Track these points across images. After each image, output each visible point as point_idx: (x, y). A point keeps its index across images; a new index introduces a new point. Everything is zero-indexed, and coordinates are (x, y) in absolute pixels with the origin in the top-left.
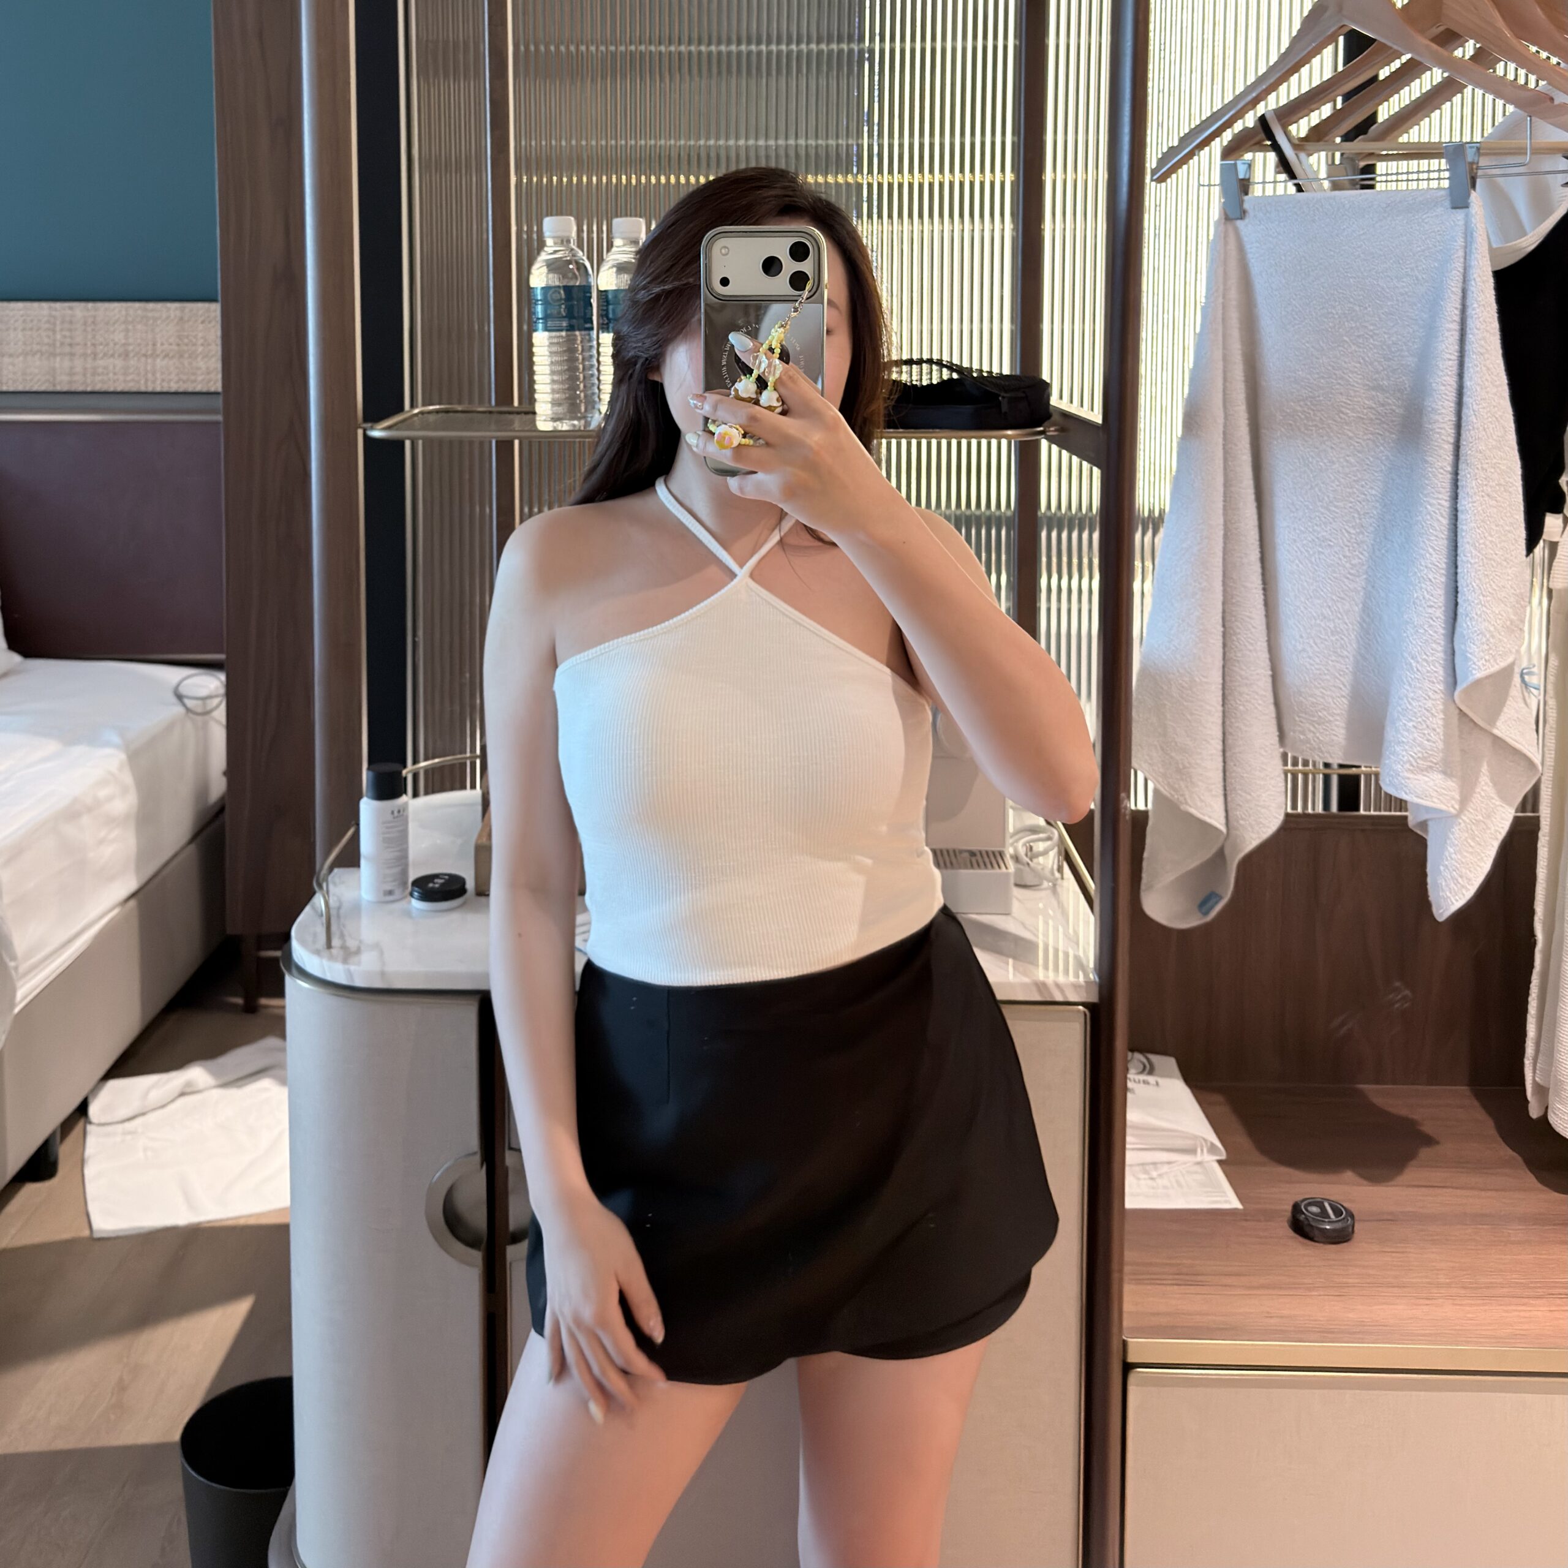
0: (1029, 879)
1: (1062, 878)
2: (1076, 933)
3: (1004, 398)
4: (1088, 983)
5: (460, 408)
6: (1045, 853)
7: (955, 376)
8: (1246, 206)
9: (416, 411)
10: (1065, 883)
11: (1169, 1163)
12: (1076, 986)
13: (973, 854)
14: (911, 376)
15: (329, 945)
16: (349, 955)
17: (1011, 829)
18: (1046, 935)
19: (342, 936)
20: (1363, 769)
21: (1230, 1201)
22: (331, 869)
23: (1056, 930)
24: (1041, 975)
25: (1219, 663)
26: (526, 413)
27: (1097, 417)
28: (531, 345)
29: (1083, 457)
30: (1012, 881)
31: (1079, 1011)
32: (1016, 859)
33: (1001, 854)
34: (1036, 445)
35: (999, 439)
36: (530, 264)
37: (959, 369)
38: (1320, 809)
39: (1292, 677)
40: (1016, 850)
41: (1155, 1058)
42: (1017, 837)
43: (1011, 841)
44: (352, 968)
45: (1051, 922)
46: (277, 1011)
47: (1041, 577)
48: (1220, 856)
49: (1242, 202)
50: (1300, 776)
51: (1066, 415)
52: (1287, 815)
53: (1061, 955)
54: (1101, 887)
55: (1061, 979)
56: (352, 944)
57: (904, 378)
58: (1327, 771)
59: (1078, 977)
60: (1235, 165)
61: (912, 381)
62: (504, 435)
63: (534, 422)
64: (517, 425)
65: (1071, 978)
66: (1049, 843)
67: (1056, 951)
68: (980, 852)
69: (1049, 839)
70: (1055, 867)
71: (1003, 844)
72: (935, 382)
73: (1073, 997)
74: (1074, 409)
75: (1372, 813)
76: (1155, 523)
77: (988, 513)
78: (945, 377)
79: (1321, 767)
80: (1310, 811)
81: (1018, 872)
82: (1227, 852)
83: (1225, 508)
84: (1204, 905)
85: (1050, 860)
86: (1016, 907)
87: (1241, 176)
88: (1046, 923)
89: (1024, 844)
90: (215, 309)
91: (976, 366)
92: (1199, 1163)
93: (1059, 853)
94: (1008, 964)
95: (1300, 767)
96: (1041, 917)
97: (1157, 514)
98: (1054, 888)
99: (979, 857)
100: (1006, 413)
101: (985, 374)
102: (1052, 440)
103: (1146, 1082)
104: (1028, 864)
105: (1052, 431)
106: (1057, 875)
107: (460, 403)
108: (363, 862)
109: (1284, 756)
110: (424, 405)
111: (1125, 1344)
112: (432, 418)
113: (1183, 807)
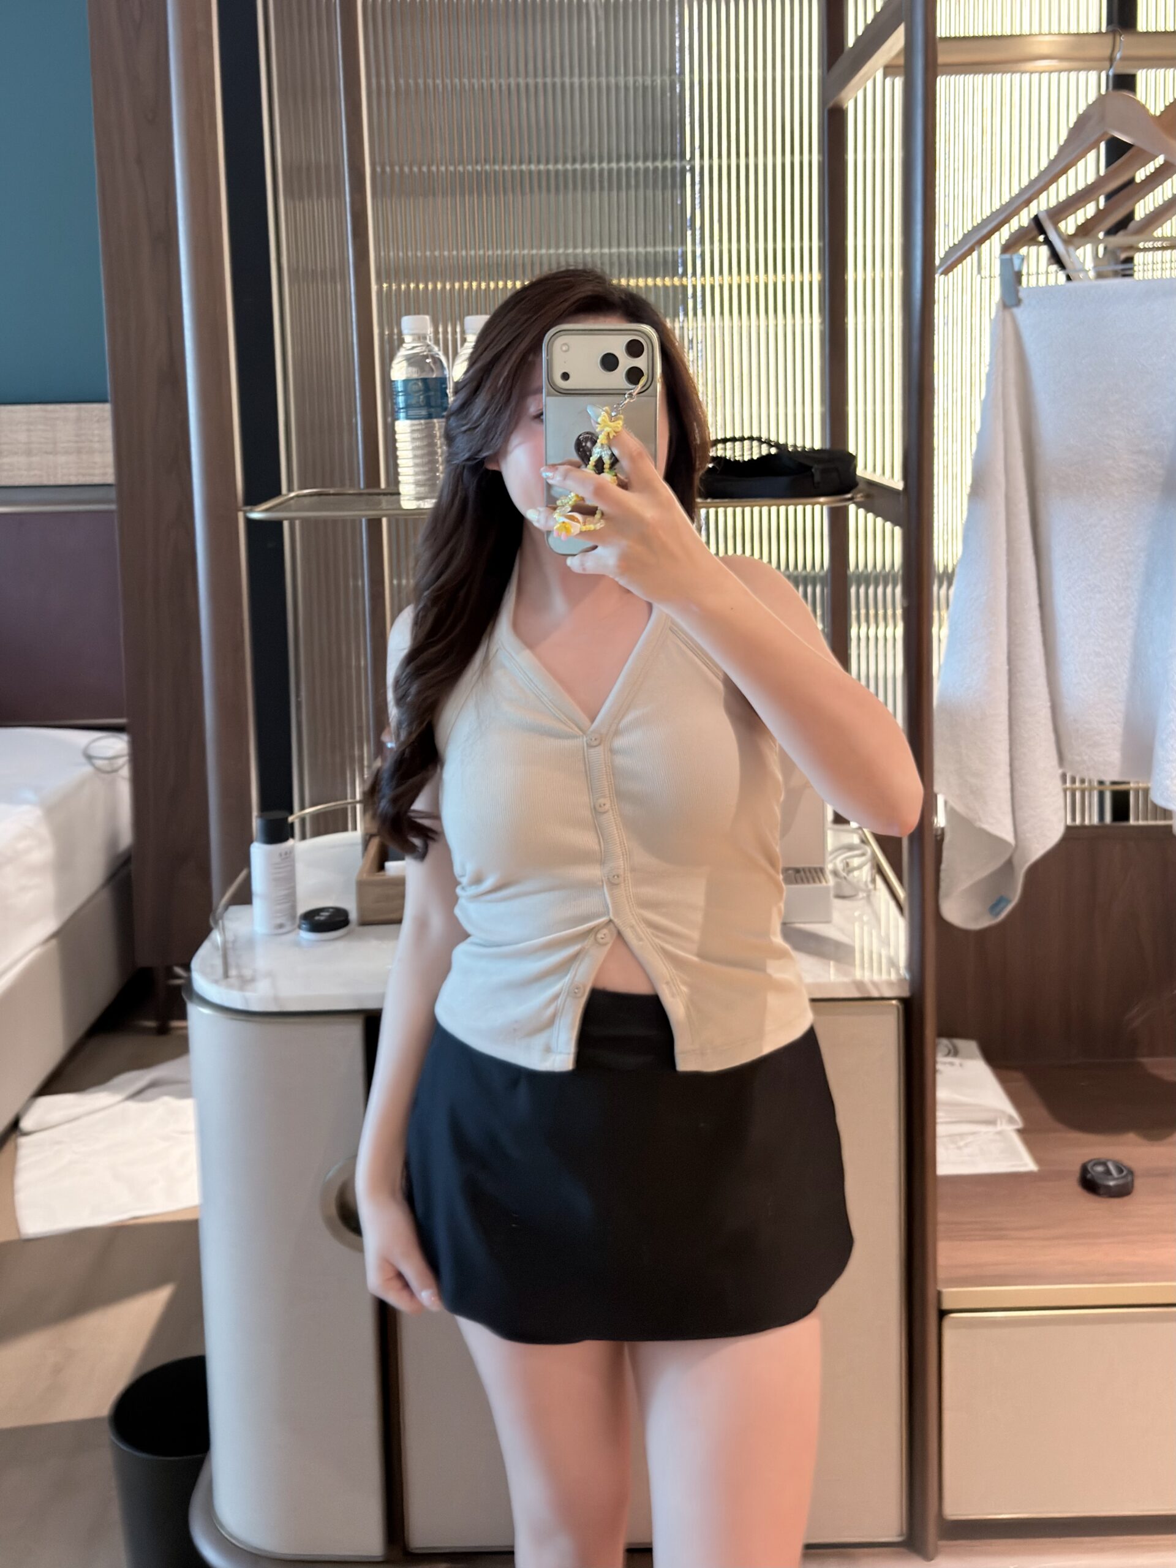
0: (847, 891)
1: (875, 888)
2: (888, 936)
3: (816, 469)
4: (901, 981)
5: (332, 491)
6: (860, 867)
7: (773, 451)
8: (1022, 295)
9: (292, 495)
10: (877, 893)
11: (974, 1133)
12: (890, 984)
13: (797, 871)
14: (734, 452)
15: (226, 975)
16: (245, 982)
17: (830, 846)
18: (862, 940)
19: (238, 967)
20: (1132, 785)
21: (1026, 1163)
22: (226, 908)
23: (871, 935)
24: (858, 975)
25: (1005, 696)
26: (392, 494)
27: (898, 484)
28: (394, 433)
29: (886, 519)
30: (832, 893)
31: (892, 1005)
32: (835, 873)
33: (822, 870)
34: (845, 510)
35: (813, 505)
36: (392, 359)
37: (777, 445)
38: (1095, 820)
39: (1070, 707)
40: (835, 864)
41: (961, 1043)
42: (836, 854)
43: (830, 858)
44: (248, 994)
45: (866, 928)
46: (180, 1032)
47: (850, 627)
48: (1009, 864)
49: (1017, 292)
50: (1078, 795)
51: (871, 484)
52: (1069, 829)
53: (875, 956)
54: (910, 896)
55: (876, 977)
56: (247, 973)
57: (729, 454)
58: (1102, 788)
59: (889, 973)
60: (1011, 260)
61: (735, 456)
62: (372, 513)
63: (398, 501)
64: (384, 505)
65: (884, 977)
66: (863, 859)
67: (871, 953)
68: (804, 870)
69: (863, 855)
70: (869, 879)
71: (824, 861)
72: (755, 457)
73: (887, 994)
74: (877, 478)
75: (1141, 823)
76: (948, 578)
77: (804, 573)
78: (764, 452)
79: (1096, 784)
80: (1087, 822)
81: (838, 886)
82: (1016, 862)
83: (1009, 563)
84: (994, 908)
85: (865, 873)
86: (836, 916)
87: (1016, 268)
88: (862, 929)
89: (842, 861)
90: (107, 407)
91: (790, 442)
92: (999, 1133)
93: (872, 867)
94: (829, 966)
95: (1078, 784)
96: (857, 925)
97: (950, 570)
98: (868, 897)
99: (802, 873)
100: (818, 483)
101: (799, 449)
102: (859, 505)
103: (952, 1064)
104: (845, 878)
105: (859, 497)
106: (871, 886)
107: (332, 486)
108: (257, 901)
109: (1064, 777)
110: (301, 488)
111: (939, 1294)
112: (307, 500)
113: (978, 824)
